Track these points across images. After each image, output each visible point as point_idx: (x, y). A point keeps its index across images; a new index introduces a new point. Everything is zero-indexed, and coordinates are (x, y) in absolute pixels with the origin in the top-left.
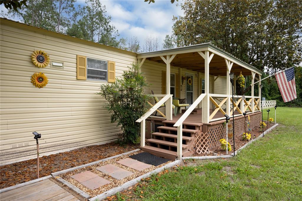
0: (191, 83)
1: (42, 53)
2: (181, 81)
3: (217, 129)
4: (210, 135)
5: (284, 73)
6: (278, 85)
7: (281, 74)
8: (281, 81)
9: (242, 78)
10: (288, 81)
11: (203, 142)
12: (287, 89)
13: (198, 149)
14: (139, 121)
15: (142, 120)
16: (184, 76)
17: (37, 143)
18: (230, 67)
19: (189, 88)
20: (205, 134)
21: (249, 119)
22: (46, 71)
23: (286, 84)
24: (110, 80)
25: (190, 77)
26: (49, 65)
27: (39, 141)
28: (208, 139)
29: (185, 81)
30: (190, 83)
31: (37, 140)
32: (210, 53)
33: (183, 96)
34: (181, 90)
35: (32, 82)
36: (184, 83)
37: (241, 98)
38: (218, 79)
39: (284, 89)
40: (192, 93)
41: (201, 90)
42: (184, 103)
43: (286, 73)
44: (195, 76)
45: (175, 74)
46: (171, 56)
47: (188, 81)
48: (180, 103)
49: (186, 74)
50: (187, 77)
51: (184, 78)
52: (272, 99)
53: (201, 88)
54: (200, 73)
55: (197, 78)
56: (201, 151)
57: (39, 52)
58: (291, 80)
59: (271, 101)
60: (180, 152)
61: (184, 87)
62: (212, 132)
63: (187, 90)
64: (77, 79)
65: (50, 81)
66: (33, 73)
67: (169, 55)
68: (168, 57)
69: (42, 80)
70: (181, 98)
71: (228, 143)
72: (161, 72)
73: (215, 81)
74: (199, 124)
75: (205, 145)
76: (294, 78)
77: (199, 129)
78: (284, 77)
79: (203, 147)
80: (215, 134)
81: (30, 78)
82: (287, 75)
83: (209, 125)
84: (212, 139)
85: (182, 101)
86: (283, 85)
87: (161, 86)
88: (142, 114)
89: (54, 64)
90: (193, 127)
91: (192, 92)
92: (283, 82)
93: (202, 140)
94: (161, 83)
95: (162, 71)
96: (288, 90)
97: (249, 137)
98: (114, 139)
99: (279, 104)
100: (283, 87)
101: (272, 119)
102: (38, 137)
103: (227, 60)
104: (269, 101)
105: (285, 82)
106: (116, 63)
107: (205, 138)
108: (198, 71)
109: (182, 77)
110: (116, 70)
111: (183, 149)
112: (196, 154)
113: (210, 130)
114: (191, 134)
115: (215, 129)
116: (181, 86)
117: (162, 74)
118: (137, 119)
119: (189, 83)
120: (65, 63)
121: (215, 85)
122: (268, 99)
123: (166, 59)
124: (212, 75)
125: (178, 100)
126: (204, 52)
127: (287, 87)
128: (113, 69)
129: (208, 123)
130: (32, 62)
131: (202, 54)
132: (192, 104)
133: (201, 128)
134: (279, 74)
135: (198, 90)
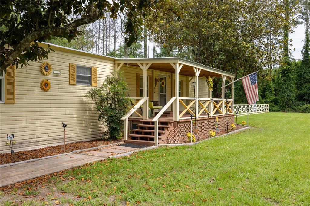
0: (164, 85)
1: (48, 64)
2: (154, 83)
3: (185, 126)
4: (180, 130)
5: (249, 77)
7: (246, 78)
8: (247, 85)
9: (210, 82)
10: (252, 85)
11: (174, 135)
12: (251, 92)
13: (170, 140)
14: (123, 118)
15: (126, 118)
16: (157, 78)
17: (64, 129)
18: (198, 73)
19: (162, 90)
20: (175, 129)
21: (217, 120)
22: (50, 78)
23: (250, 88)
24: (94, 84)
25: (163, 79)
26: (51, 73)
27: (65, 129)
28: (178, 133)
29: (158, 83)
31: (64, 128)
32: (180, 64)
33: (156, 98)
34: (154, 92)
35: (41, 87)
36: (157, 85)
37: (209, 100)
38: (193, 79)
39: (249, 92)
40: (165, 95)
41: (174, 92)
42: (158, 105)
44: (168, 78)
45: (148, 76)
46: (147, 64)
47: (162, 83)
48: (154, 106)
49: (160, 76)
50: (160, 78)
51: (157, 80)
52: (266, 102)
53: (174, 90)
54: (173, 74)
55: (170, 80)
56: (172, 142)
57: (46, 63)
58: (255, 84)
59: (264, 104)
60: (157, 141)
61: (157, 89)
62: (181, 128)
63: (161, 93)
64: (69, 84)
65: (52, 86)
66: (42, 80)
67: (145, 63)
68: (144, 65)
69: (48, 86)
70: (154, 101)
71: (192, 135)
73: (190, 82)
74: (171, 121)
75: (175, 137)
76: (257, 83)
77: (171, 125)
78: (248, 80)
79: (174, 139)
80: (184, 130)
81: (40, 84)
82: (251, 80)
83: (178, 122)
84: (181, 133)
85: (156, 103)
86: (248, 89)
87: (135, 89)
88: (125, 113)
89: (55, 72)
90: (166, 124)
91: (165, 94)
92: (248, 86)
93: (173, 134)
94: (135, 86)
95: (136, 74)
96: (252, 94)
97: (213, 134)
98: (96, 137)
99: (273, 109)
100: (248, 91)
101: (245, 122)
102: (64, 126)
103: (195, 68)
104: (262, 105)
105: (250, 86)
106: (98, 68)
107: (175, 132)
108: (171, 73)
109: (155, 79)
110: (98, 75)
111: (159, 139)
112: (168, 143)
113: (179, 126)
114: (165, 128)
115: (184, 126)
116: (155, 88)
117: (136, 76)
118: (121, 118)
119: (162, 85)
120: (61, 70)
122: (260, 102)
123: (143, 66)
124: (187, 75)
125: (152, 103)
126: (174, 63)
127: (251, 90)
128: (96, 74)
129: (178, 120)
130: (42, 72)
131: (173, 65)
132: (165, 105)
133: (172, 124)
134: (245, 78)
135: (171, 92)
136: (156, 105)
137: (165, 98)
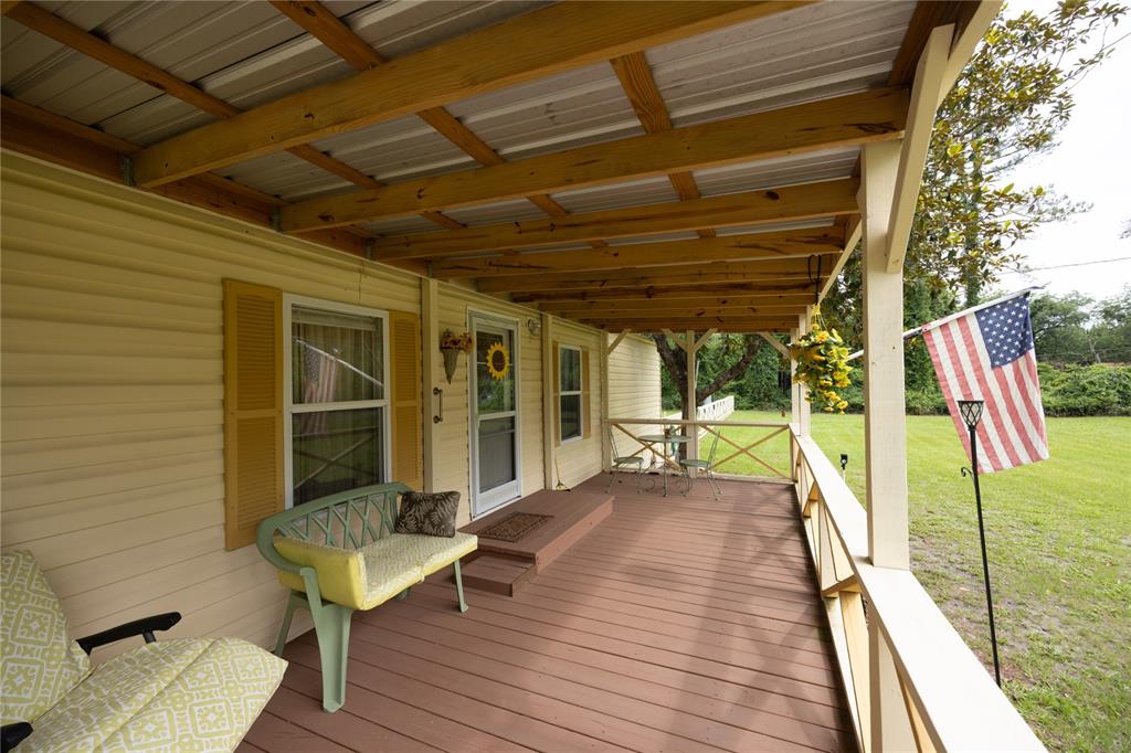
0: (506, 370)
2: (437, 360)
5: (973, 324)
6: (942, 384)
7: (955, 329)
8: (956, 362)
10: (993, 366)
19: (493, 395)
23: (982, 380)
25: (498, 339)
29: (467, 361)
30: (499, 368)
36: (459, 373)
38: (620, 345)
40: (512, 420)
41: (556, 398)
43: (982, 325)
44: (528, 334)
45: (385, 316)
47: (490, 358)
49: (475, 320)
50: (480, 334)
51: (455, 343)
53: (556, 390)
54: (550, 317)
55: (537, 344)
58: (1015, 358)
61: (458, 394)
63: (481, 411)
72: (218, 289)
73: (612, 355)
76: (1032, 352)
78: (969, 343)
82: (986, 336)
85: (430, 515)
86: (963, 387)
87: (217, 416)
91: (511, 413)
92: (968, 368)
94: (217, 393)
95: (224, 281)
105: (978, 369)
108: (542, 308)
109: (444, 335)
116: (437, 391)
117: (224, 305)
119: (492, 370)
121: (610, 369)
124: (602, 327)
134: (944, 327)
135: (543, 400)
136: (427, 526)
137: (513, 436)
